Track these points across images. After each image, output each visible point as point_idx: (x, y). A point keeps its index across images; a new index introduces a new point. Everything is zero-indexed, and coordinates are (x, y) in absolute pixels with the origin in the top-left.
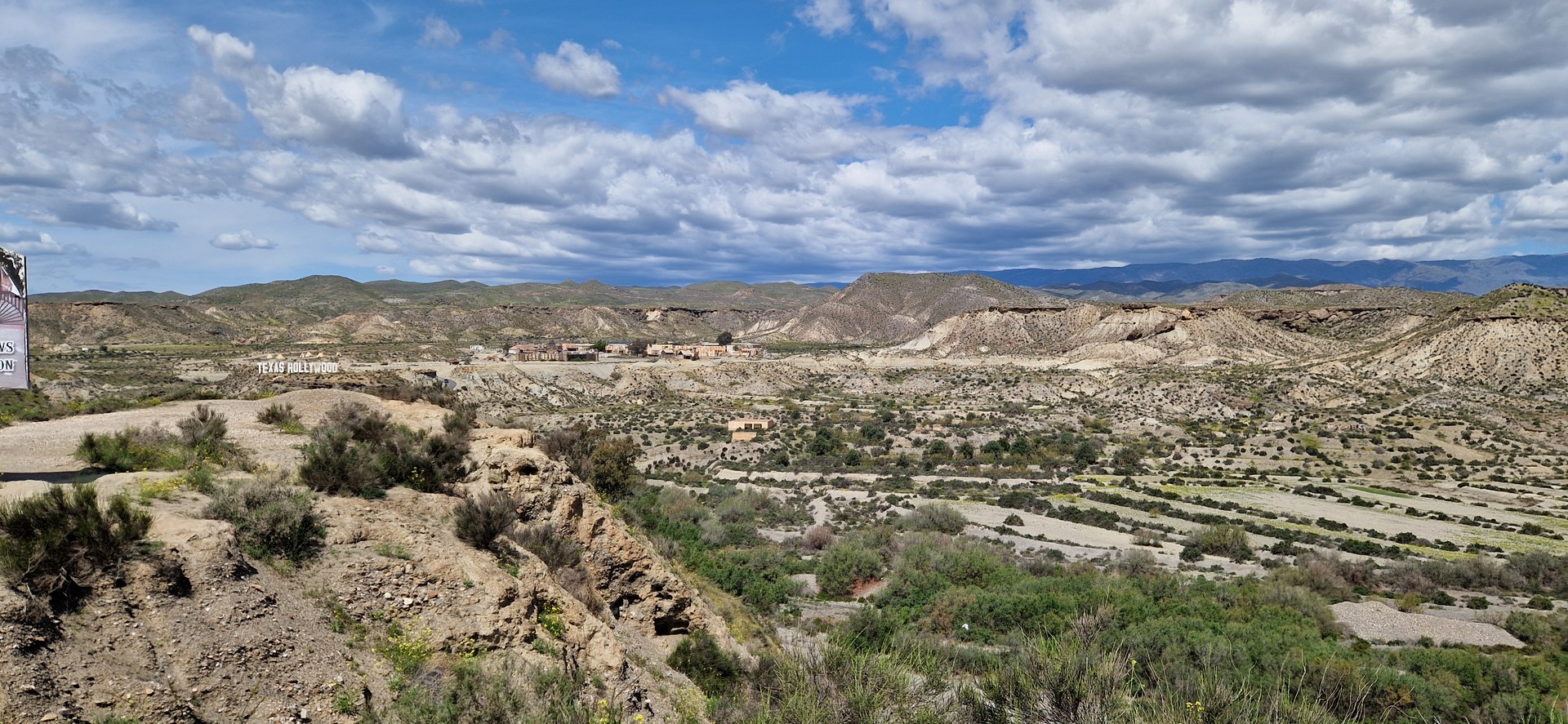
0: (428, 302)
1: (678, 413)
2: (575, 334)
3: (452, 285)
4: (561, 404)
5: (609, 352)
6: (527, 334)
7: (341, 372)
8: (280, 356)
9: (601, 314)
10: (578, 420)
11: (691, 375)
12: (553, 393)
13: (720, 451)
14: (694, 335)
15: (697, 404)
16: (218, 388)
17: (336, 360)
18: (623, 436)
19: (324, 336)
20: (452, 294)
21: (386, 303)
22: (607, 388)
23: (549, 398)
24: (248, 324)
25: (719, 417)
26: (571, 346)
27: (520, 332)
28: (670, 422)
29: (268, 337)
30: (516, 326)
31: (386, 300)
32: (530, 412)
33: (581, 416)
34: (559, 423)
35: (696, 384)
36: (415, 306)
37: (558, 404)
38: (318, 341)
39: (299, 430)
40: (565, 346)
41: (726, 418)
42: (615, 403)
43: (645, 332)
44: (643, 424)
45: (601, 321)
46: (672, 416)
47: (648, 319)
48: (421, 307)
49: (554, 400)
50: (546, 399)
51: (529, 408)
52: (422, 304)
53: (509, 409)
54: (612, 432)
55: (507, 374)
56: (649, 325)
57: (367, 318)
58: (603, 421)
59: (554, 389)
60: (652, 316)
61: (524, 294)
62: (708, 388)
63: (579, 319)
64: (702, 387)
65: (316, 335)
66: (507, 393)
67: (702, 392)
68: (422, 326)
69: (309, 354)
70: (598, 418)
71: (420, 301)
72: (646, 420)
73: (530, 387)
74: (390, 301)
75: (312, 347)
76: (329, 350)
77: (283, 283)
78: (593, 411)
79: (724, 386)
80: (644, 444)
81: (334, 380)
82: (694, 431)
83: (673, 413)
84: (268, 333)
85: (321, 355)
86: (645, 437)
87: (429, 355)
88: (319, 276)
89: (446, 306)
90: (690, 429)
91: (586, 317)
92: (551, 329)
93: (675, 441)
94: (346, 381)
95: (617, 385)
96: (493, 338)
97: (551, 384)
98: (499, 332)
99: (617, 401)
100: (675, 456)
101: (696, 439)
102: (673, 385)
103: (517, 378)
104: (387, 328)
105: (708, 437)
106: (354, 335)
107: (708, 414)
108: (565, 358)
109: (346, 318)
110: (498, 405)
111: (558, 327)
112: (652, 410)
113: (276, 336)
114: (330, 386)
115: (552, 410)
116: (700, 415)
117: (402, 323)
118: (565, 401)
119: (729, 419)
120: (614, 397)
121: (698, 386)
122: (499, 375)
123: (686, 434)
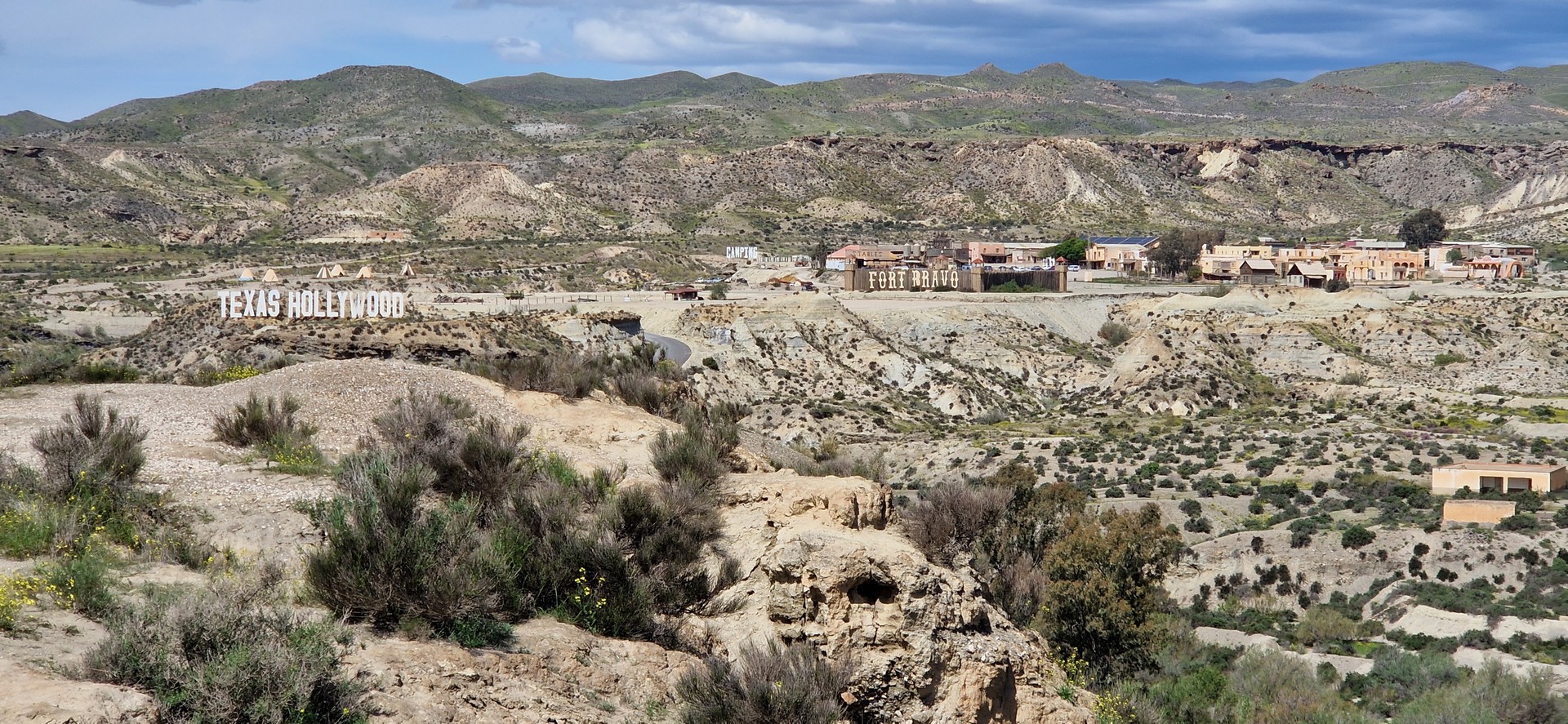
0: (620, 130)
1: (1285, 443)
2: (1002, 214)
4: (963, 411)
5: (1096, 265)
6: (874, 215)
7: (413, 315)
8: (270, 275)
9: (1073, 159)
10: (1009, 455)
11: (1321, 334)
12: (943, 379)
13: (1406, 554)
14: (1334, 219)
15: (1341, 418)
16: (128, 355)
17: (402, 287)
18: (1131, 503)
19: (371, 223)
20: (683, 108)
21: (521, 136)
22: (1088, 367)
23: (933, 392)
24: (199, 191)
25: (1403, 456)
26: (992, 248)
27: (857, 209)
28: (1264, 467)
29: (242, 227)
30: (846, 193)
31: (519, 128)
32: (881, 432)
33: (1019, 446)
34: (957, 463)
35: (1339, 359)
36: (591, 143)
37: (955, 411)
38: (358, 235)
39: (309, 464)
40: (976, 249)
41: (1424, 458)
42: (1110, 411)
43: (1194, 208)
44: (1187, 471)
45: (1073, 179)
46: (1269, 451)
47: (1204, 174)
48: (605, 144)
49: (945, 401)
50: (925, 396)
51: (879, 422)
52: (607, 136)
53: (826, 422)
54: (1101, 493)
55: (821, 325)
56: (1206, 191)
57: (474, 175)
58: (1077, 460)
59: (945, 368)
60: (1216, 164)
61: (867, 103)
62: (1373, 371)
63: (1015, 174)
64: (1356, 368)
65: (356, 220)
66: (820, 377)
67: (1356, 382)
68: (605, 196)
69: (337, 270)
70: (1064, 452)
71: (602, 128)
72: (1195, 460)
73: (882, 361)
74: (530, 129)
75: (348, 252)
76: (383, 256)
78: (1052, 432)
79: (1419, 367)
80: (1190, 527)
81: (395, 336)
82: (1332, 494)
83: (1272, 440)
84: (244, 216)
85: (365, 272)
86: (1191, 508)
87: (623, 273)
88: (361, 69)
89: (667, 141)
90: (1320, 488)
91: (1034, 166)
92: (941, 200)
93: (1272, 522)
94: (423, 340)
95: (1117, 359)
96: (786, 226)
97: (937, 356)
98: (801, 210)
99: (1117, 405)
100: (1277, 563)
101: (1338, 516)
102: (1273, 362)
103: (847, 337)
104: (522, 201)
105: (1372, 513)
106: (443, 219)
107: (1373, 448)
108: (977, 281)
109: (426, 176)
110: (798, 410)
111: (957, 196)
112: (1214, 430)
113: (260, 224)
114: (387, 353)
115: (938, 427)
116: (1349, 448)
117: (558, 188)
118: (976, 404)
119: (1433, 461)
120: (1108, 393)
121: (1343, 365)
122: (800, 328)
123: (1307, 501)
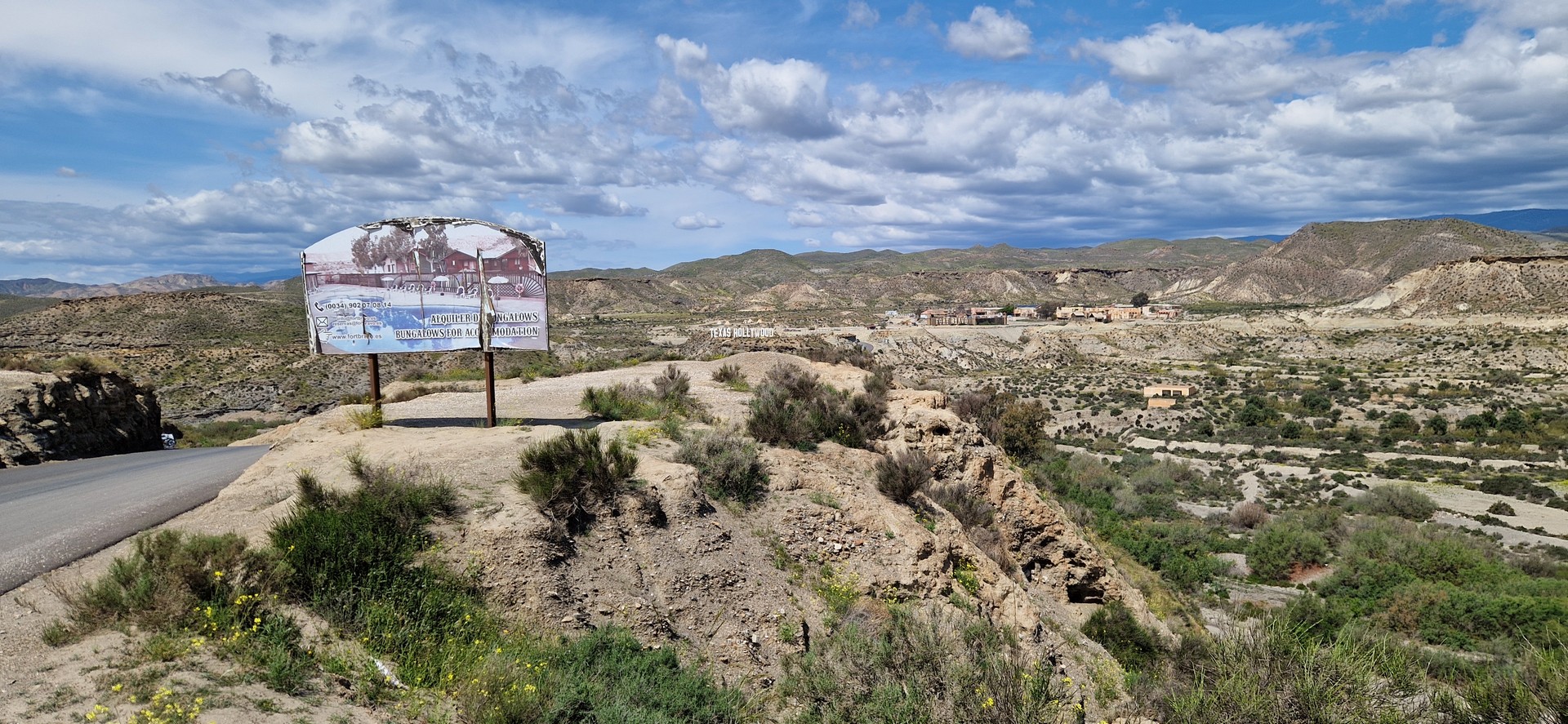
0: (848, 271)
1: (1088, 378)
2: (983, 298)
3: (869, 254)
4: (970, 367)
5: (1018, 315)
6: (937, 299)
7: (776, 336)
8: (727, 323)
9: (1009, 277)
10: (987, 383)
11: (1102, 339)
12: (963, 356)
13: (1135, 418)
14: (1106, 297)
15: (1109, 369)
16: (680, 351)
17: (772, 326)
18: (1031, 400)
19: (762, 304)
20: (870, 262)
21: (813, 273)
22: (1015, 351)
23: (959, 361)
24: (703, 294)
25: (1133, 383)
26: (980, 310)
27: (931, 297)
28: (1081, 387)
29: (717, 306)
30: (927, 291)
31: (812, 270)
32: (941, 375)
33: (990, 380)
34: (968, 385)
35: (1108, 347)
36: (837, 275)
37: (967, 367)
38: (757, 308)
39: (743, 388)
40: (974, 310)
41: (1141, 383)
42: (1023, 367)
43: (1054, 294)
44: (1052, 388)
45: (1009, 285)
46: (1083, 381)
47: (1058, 281)
48: (843, 276)
49: (963, 364)
50: (956, 362)
51: (940, 371)
52: (843, 273)
53: (921, 371)
54: (1020, 396)
55: (919, 337)
56: (1058, 288)
57: (797, 287)
58: (1011, 384)
59: (963, 352)
60: (1062, 278)
61: (935, 259)
62: (1122, 352)
63: (988, 283)
64: (1115, 351)
65: (756, 303)
66: (919, 356)
67: (1115, 355)
68: (843, 294)
69: (750, 321)
70: (1006, 382)
71: (841, 270)
72: (1055, 384)
73: (941, 350)
74: (816, 271)
75: (754, 314)
76: (766, 316)
77: (729, 257)
78: (1002, 374)
79: (1139, 350)
80: (1053, 408)
81: (770, 343)
82: (1106, 396)
84: (717, 302)
85: (760, 321)
86: (1054, 402)
87: (850, 320)
88: (758, 250)
89: (864, 274)
90: (1102, 395)
91: (995, 280)
92: (961, 293)
93: (1086, 406)
94: (780, 345)
95: (1025, 349)
96: (906, 303)
97: (960, 348)
98: (912, 298)
99: (1026, 365)
100: (1086, 422)
101: (1108, 404)
102: (1084, 349)
103: (928, 342)
104: (814, 296)
105: (1122, 403)
106: (786, 303)
107: (1122, 380)
108: (974, 322)
109: (780, 288)
110: (911, 367)
111: (967, 291)
112: (1062, 374)
113: (724, 305)
114: (768, 350)
115: (961, 373)
116: (1112, 380)
117: (826, 291)
118: (974, 365)
119: (1144, 384)
120: (1022, 360)
121: (1110, 350)
122: (912, 339)
123: (1098, 399)
